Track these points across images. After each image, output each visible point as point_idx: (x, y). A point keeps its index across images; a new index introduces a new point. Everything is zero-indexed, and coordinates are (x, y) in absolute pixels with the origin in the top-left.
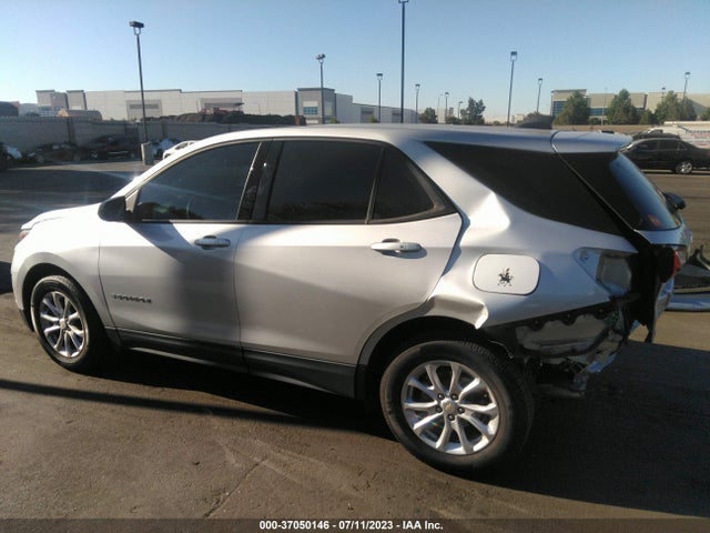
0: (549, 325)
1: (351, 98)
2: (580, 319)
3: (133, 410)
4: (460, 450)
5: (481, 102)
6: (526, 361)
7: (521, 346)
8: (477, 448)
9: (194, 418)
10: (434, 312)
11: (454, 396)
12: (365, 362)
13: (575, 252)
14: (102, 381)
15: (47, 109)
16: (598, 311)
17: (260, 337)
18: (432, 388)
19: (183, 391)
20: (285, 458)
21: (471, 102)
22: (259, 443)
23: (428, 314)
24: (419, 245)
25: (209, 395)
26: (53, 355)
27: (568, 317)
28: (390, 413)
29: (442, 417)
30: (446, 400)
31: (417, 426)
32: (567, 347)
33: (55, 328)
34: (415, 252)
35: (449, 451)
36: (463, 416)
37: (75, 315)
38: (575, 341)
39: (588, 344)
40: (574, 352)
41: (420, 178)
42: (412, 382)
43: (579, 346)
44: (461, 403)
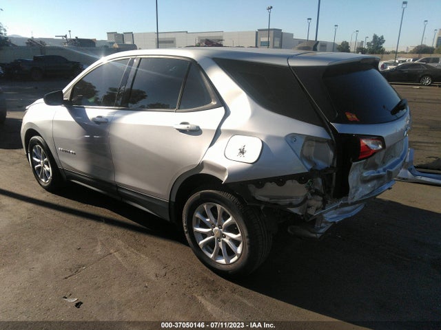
0: (268, 185)
1: (292, 35)
2: (289, 183)
3: (64, 215)
4: (223, 261)
5: (382, 37)
6: (262, 208)
7: (254, 198)
8: (232, 261)
9: (93, 223)
10: (204, 171)
11: (220, 226)
12: (173, 200)
13: (287, 136)
14: (59, 197)
15: (113, 43)
16: (300, 178)
17: (124, 180)
18: (208, 220)
19: (97, 208)
20: (128, 252)
21: (375, 37)
22: (120, 242)
23: (201, 172)
24: (198, 127)
25: (109, 211)
26: (39, 180)
27: (280, 181)
28: (187, 232)
29: (214, 239)
30: (216, 228)
31: (201, 242)
32: (287, 201)
33: (39, 165)
34: (196, 131)
35: (217, 261)
36: (224, 239)
37: (46, 159)
38: (292, 198)
39: (300, 200)
40: (291, 205)
41: (206, 82)
42: (197, 215)
43: (295, 202)
44: (224, 231)
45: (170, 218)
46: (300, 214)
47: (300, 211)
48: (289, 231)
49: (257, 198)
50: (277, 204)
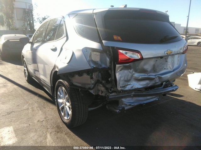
1: (180, 25)
8: (68, 118)
9: (33, 96)
10: (56, 70)
12: (52, 85)
13: (83, 49)
18: (61, 96)
27: (80, 74)
30: (64, 100)
31: (60, 107)
32: (88, 87)
36: (66, 106)
42: (58, 93)
43: (91, 87)
45: (52, 94)
46: (94, 94)
47: (93, 93)
48: (107, 107)
49: (74, 84)
50: (84, 88)
